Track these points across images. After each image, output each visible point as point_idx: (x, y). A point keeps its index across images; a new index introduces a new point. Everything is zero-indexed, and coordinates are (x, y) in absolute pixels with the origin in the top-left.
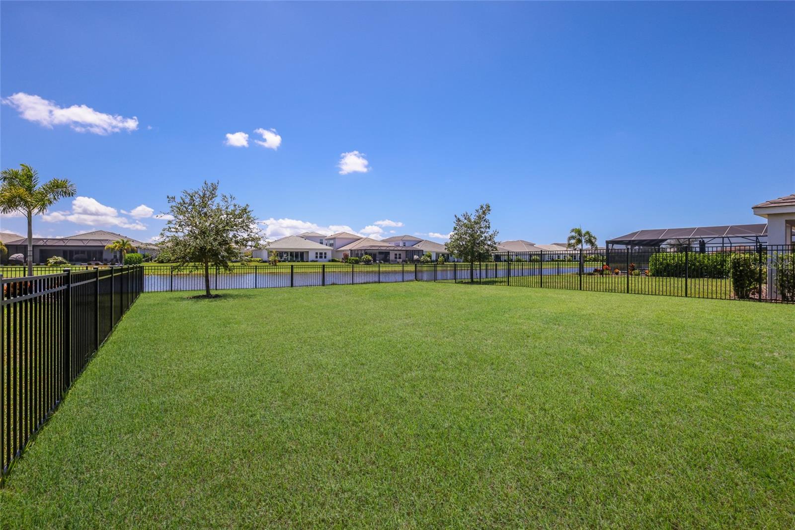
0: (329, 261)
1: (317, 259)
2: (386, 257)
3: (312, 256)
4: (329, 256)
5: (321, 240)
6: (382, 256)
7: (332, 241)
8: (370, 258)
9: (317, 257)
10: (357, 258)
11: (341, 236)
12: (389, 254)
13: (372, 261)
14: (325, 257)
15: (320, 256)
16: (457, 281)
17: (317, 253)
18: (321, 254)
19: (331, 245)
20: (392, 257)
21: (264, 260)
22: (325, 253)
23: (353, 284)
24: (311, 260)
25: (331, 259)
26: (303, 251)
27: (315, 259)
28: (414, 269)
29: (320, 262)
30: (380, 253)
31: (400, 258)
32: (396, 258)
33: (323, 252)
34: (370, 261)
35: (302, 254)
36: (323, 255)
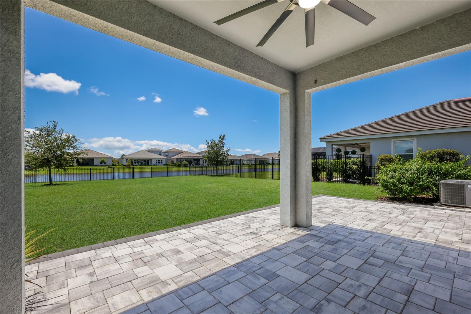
0: (164, 165)
1: (157, 164)
2: (198, 162)
3: (154, 162)
4: (164, 162)
5: (159, 153)
6: (196, 162)
7: (167, 153)
8: (187, 163)
9: (156, 163)
10: (180, 163)
11: (172, 151)
12: (199, 161)
13: (189, 165)
14: (162, 163)
15: (159, 162)
16: (208, 175)
17: (157, 161)
18: (159, 161)
19: (166, 156)
20: (201, 162)
21: (124, 165)
22: (162, 161)
24: (153, 164)
25: (165, 163)
26: (149, 159)
27: (155, 164)
28: (189, 169)
29: (158, 165)
30: (194, 160)
31: (206, 163)
32: (203, 163)
33: (161, 160)
34: (187, 165)
35: (148, 161)
36: (161, 162)
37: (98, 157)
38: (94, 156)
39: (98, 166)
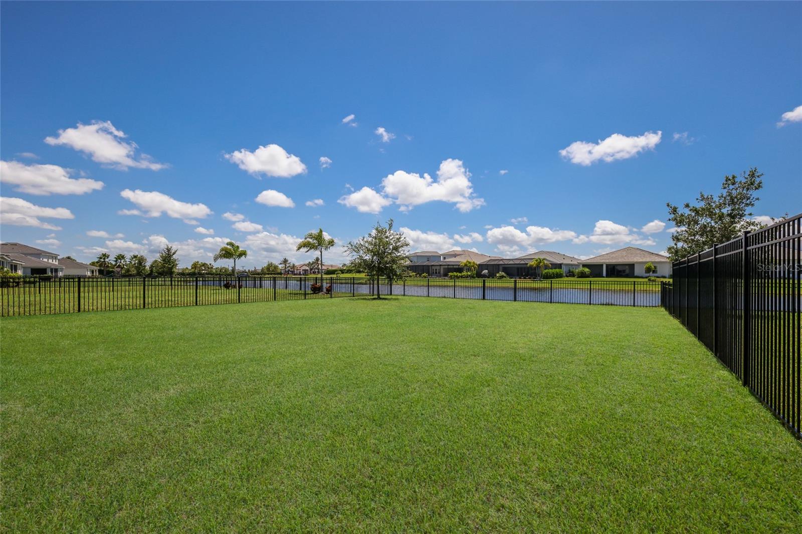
23: (551, 302)
37: (641, 260)
38: (635, 259)
39: (642, 277)
